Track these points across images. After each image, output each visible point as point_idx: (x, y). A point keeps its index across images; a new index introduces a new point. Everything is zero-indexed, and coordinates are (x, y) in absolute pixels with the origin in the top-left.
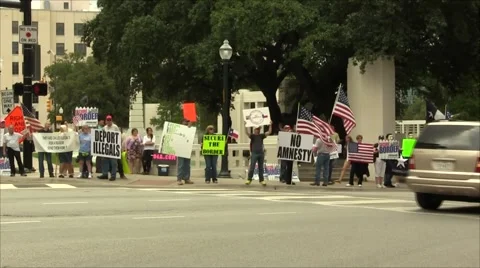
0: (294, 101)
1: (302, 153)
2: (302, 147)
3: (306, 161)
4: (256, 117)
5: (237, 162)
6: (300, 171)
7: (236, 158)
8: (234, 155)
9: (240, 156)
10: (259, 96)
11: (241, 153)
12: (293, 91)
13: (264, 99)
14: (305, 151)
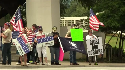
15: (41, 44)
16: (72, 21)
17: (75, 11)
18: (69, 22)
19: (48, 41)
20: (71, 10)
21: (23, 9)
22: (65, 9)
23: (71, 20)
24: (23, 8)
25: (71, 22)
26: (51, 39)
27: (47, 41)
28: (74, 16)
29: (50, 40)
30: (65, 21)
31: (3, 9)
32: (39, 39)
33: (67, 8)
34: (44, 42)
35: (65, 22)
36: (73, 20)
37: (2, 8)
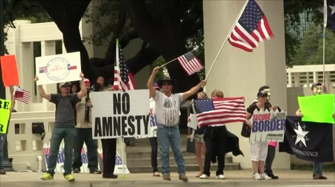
0: (110, 38)
1: (135, 123)
2: (133, 112)
3: (143, 136)
4: (57, 68)
5: (23, 143)
6: (128, 155)
7: (21, 136)
8: (17, 132)
9: (28, 134)
10: (50, 31)
11: (29, 128)
12: (105, 20)
13: (59, 35)
14: (139, 118)
15: (258, 133)
16: (308, 75)
17: (316, 50)
18: (301, 78)
19: (274, 130)
20: (306, 49)
21: (194, 45)
22: (295, 44)
23: (305, 73)
24: (194, 42)
25: (305, 78)
26: (280, 127)
27: (272, 130)
28: (313, 63)
29: (278, 129)
30: (292, 74)
31: (148, 45)
32: (257, 123)
33: (299, 43)
34: (265, 130)
35: (293, 78)
36: (311, 73)
37: (144, 45)
